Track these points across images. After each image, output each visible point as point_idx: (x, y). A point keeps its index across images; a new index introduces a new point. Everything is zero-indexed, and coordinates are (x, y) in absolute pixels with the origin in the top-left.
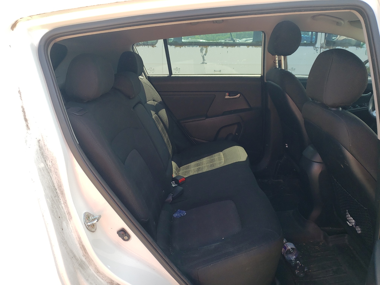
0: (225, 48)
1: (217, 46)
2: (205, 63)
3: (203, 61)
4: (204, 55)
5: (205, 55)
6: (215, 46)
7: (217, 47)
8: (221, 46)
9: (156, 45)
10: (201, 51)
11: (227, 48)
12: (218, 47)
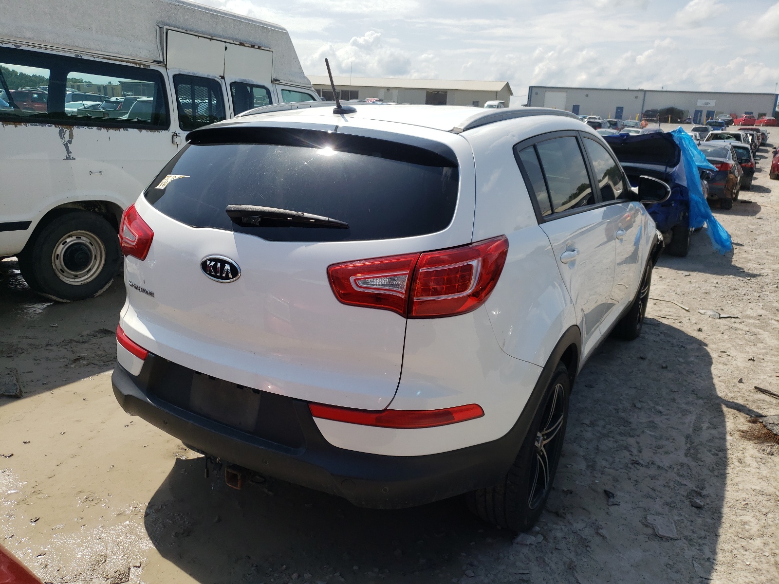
1: (89, 126)
2: (71, 158)
3: (68, 154)
4: (67, 143)
5: (70, 142)
6: (86, 127)
10: (61, 134)
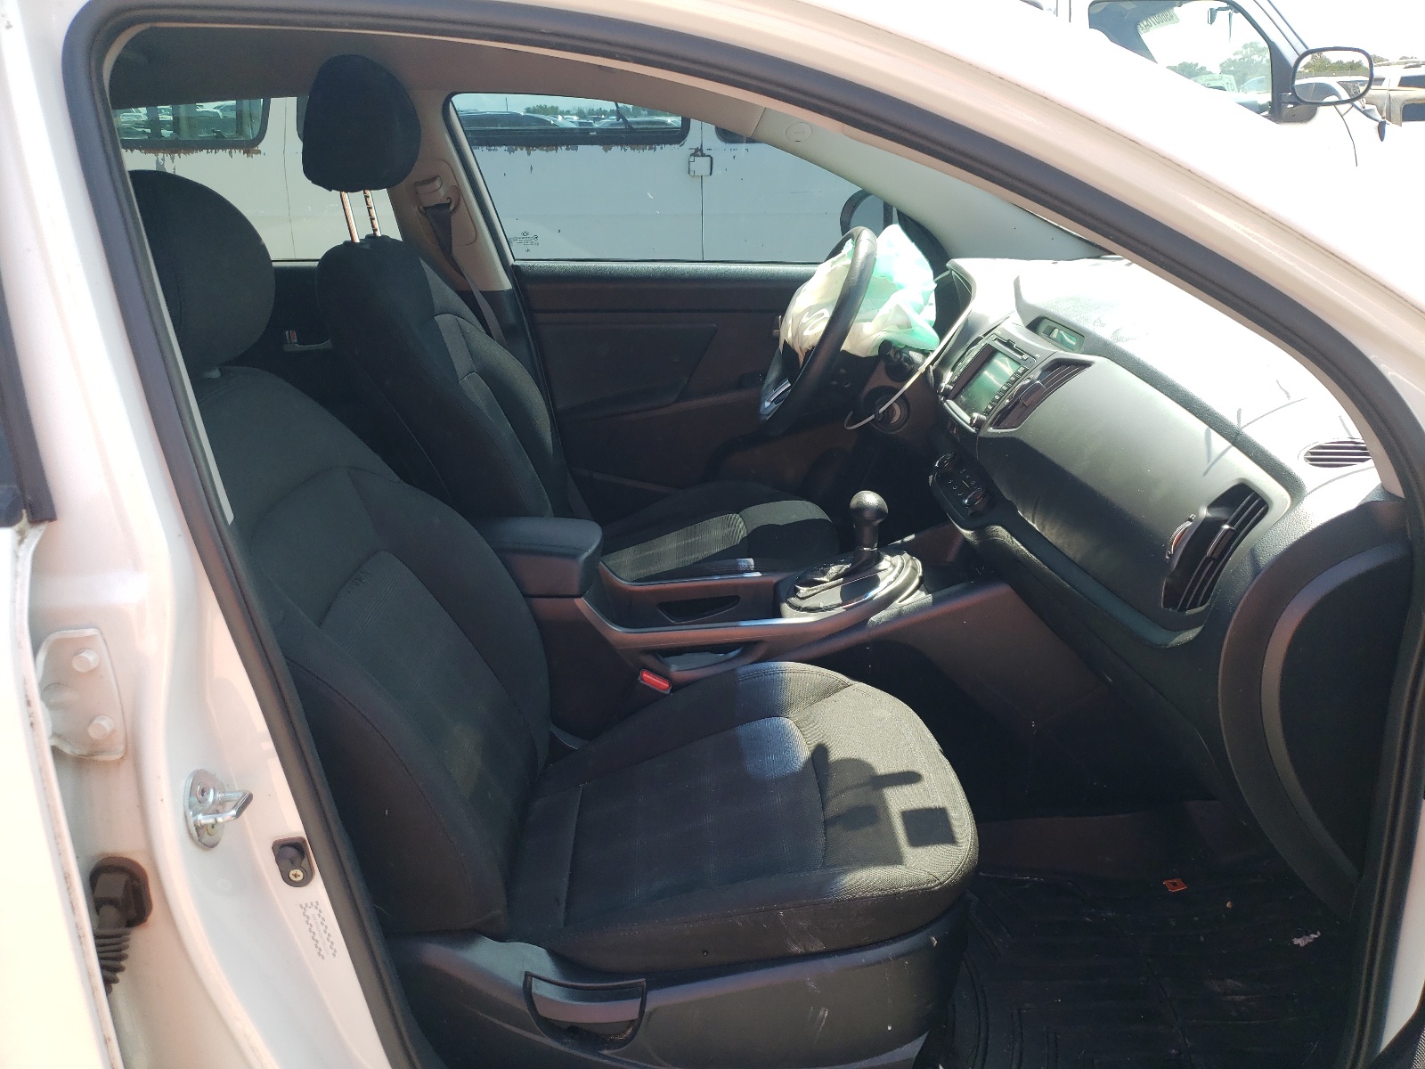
0: (521, 153)
7: (490, 150)
8: (504, 147)
9: (261, 147)
11: (529, 154)
12: (494, 150)
